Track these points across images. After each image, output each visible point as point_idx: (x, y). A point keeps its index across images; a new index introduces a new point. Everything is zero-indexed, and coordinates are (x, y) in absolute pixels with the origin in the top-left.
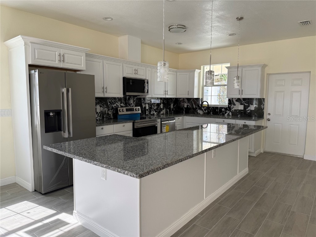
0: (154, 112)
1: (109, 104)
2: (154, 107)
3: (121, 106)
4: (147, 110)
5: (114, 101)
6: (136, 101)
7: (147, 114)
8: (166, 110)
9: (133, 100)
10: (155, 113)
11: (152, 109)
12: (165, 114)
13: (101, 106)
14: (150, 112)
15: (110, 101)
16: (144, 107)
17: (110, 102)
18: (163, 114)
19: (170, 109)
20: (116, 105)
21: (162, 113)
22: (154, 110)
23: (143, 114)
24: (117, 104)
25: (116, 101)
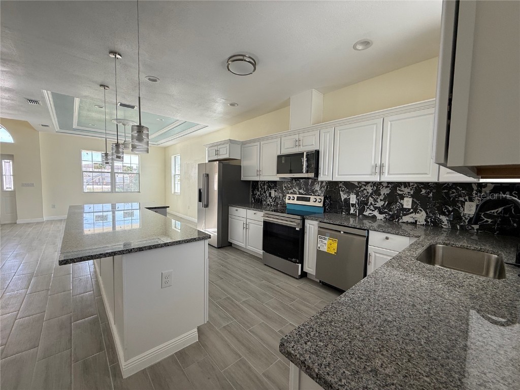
0: (376, 213)
1: (284, 189)
2: (375, 201)
3: (299, 192)
4: (353, 205)
5: (291, 186)
6: (327, 187)
7: (352, 211)
8: (428, 216)
9: (319, 186)
10: (380, 217)
11: (367, 204)
12: (427, 225)
13: (275, 191)
14: (362, 211)
15: (286, 185)
16: (345, 199)
17: (285, 187)
18: (414, 224)
19: (457, 217)
20: (292, 191)
21: (406, 219)
22: (376, 208)
23: (342, 212)
24: (294, 189)
25: (293, 186)
